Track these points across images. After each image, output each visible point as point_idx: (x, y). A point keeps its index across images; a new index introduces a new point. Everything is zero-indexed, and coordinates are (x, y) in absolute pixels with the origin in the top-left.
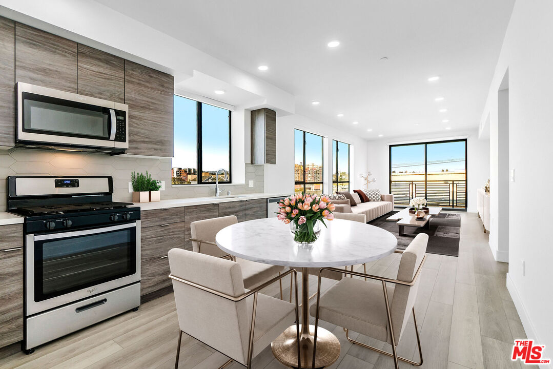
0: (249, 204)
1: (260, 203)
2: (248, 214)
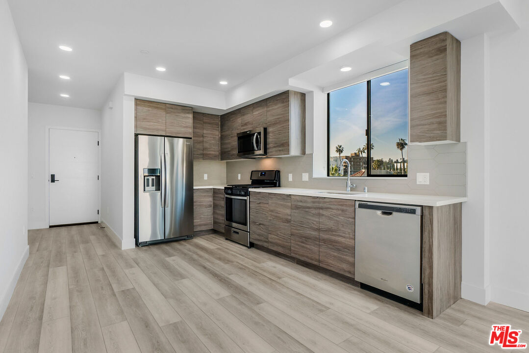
0: (325, 202)
1: (342, 205)
2: (323, 215)
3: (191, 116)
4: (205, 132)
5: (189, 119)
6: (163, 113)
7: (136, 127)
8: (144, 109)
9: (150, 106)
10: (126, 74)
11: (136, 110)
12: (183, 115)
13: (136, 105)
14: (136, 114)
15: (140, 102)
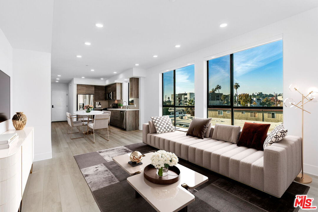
3: (94, 88)
4: (99, 92)
5: (93, 89)
6: (85, 88)
7: (77, 92)
8: (80, 87)
9: (81, 86)
10: (74, 78)
11: (77, 87)
12: (91, 88)
13: (77, 86)
14: (77, 88)
15: (78, 85)
